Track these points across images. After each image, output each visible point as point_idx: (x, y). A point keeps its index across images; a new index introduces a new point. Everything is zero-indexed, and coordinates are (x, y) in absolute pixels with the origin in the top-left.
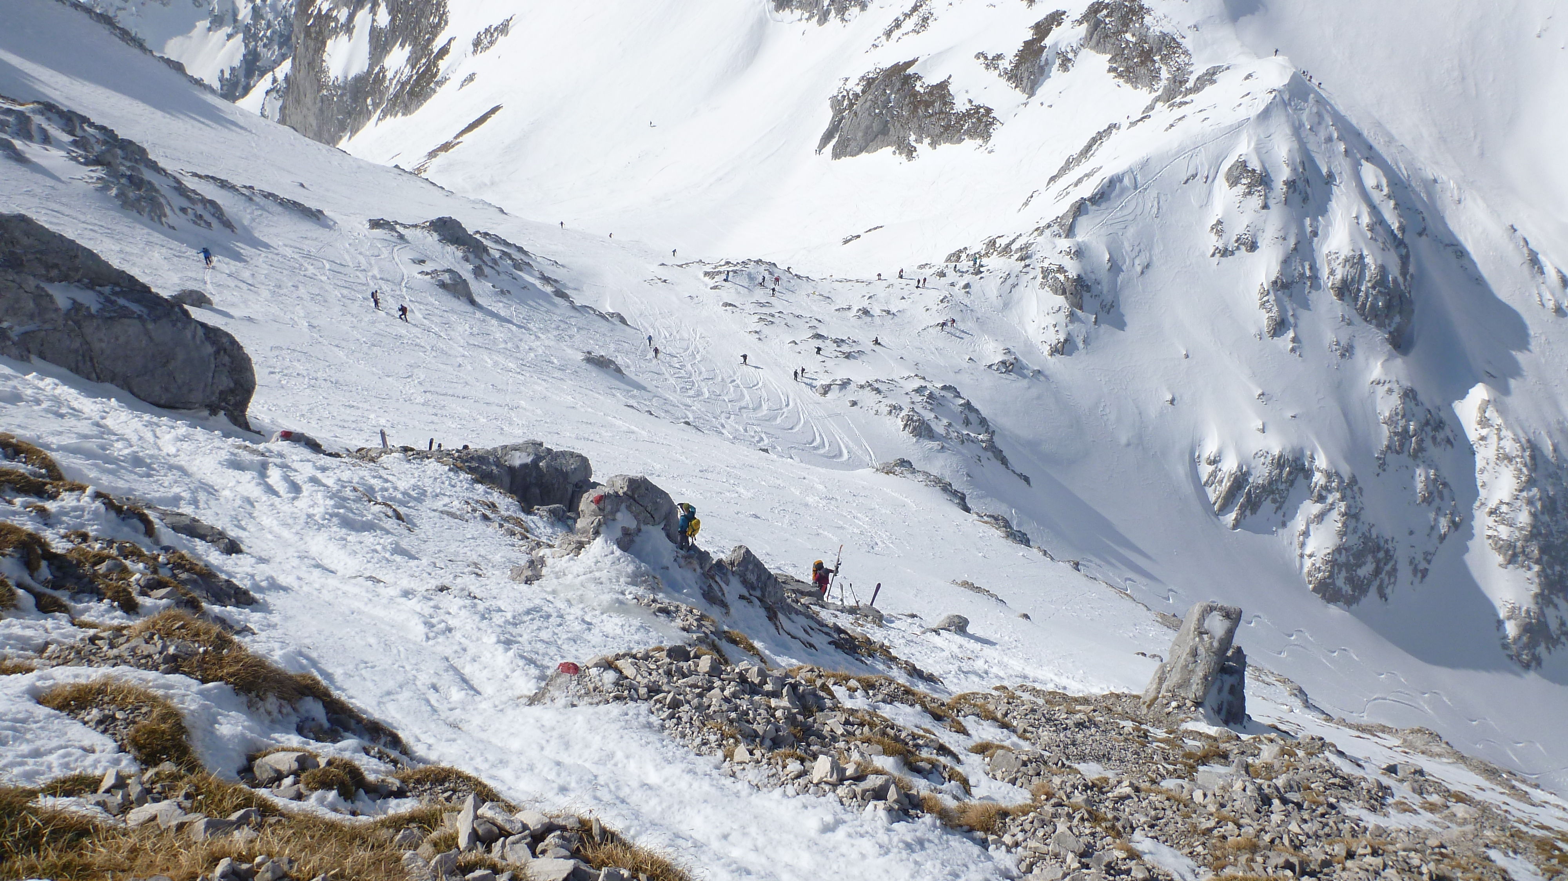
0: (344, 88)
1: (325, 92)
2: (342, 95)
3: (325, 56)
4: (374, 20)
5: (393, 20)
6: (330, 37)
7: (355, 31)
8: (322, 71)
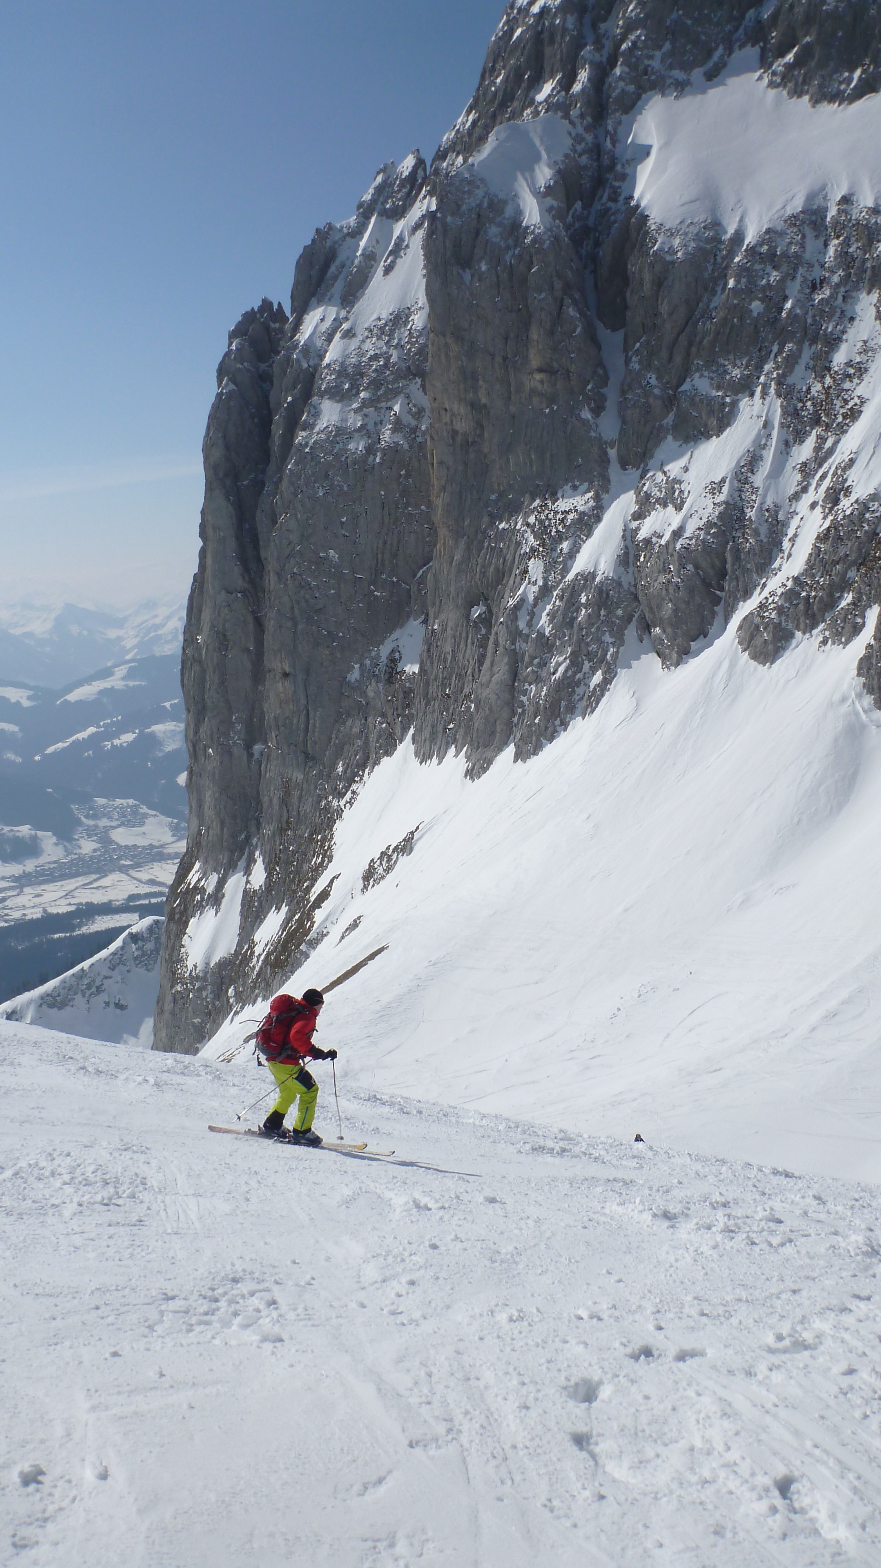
0: (204, 979)
1: (179, 988)
2: (200, 989)
3: (185, 940)
4: (248, 882)
5: (269, 876)
6: (193, 916)
7: (224, 901)
8: (181, 960)
